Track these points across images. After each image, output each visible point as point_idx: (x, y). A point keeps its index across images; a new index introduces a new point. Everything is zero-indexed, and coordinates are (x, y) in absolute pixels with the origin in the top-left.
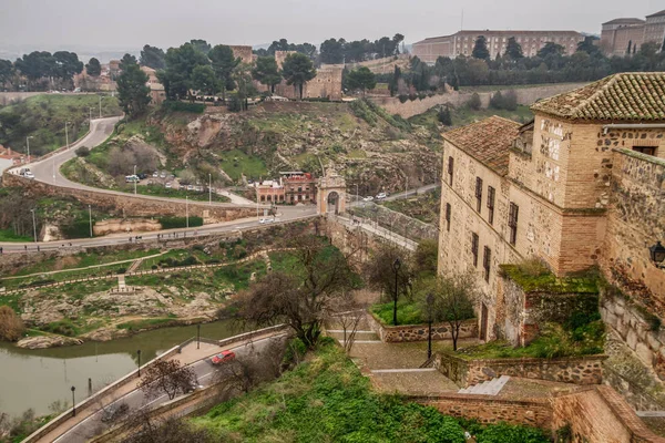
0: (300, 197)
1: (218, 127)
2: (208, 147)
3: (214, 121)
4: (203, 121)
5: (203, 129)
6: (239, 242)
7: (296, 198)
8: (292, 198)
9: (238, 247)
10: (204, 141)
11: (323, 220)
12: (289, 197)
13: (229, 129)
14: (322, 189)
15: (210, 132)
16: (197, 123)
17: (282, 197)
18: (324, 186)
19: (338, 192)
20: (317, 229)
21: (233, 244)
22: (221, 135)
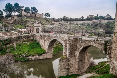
0: (31, 32)
1: (14, 19)
2: (12, 23)
3: (14, 18)
4: (11, 18)
5: (11, 20)
6: (7, 40)
7: (30, 32)
8: (29, 32)
9: (6, 42)
10: (11, 22)
11: (35, 35)
12: (28, 32)
13: (17, 20)
14: (35, 27)
15: (13, 20)
16: (10, 19)
17: (26, 32)
18: (35, 26)
19: (39, 27)
20: (33, 38)
21: (5, 41)
22: (15, 21)
